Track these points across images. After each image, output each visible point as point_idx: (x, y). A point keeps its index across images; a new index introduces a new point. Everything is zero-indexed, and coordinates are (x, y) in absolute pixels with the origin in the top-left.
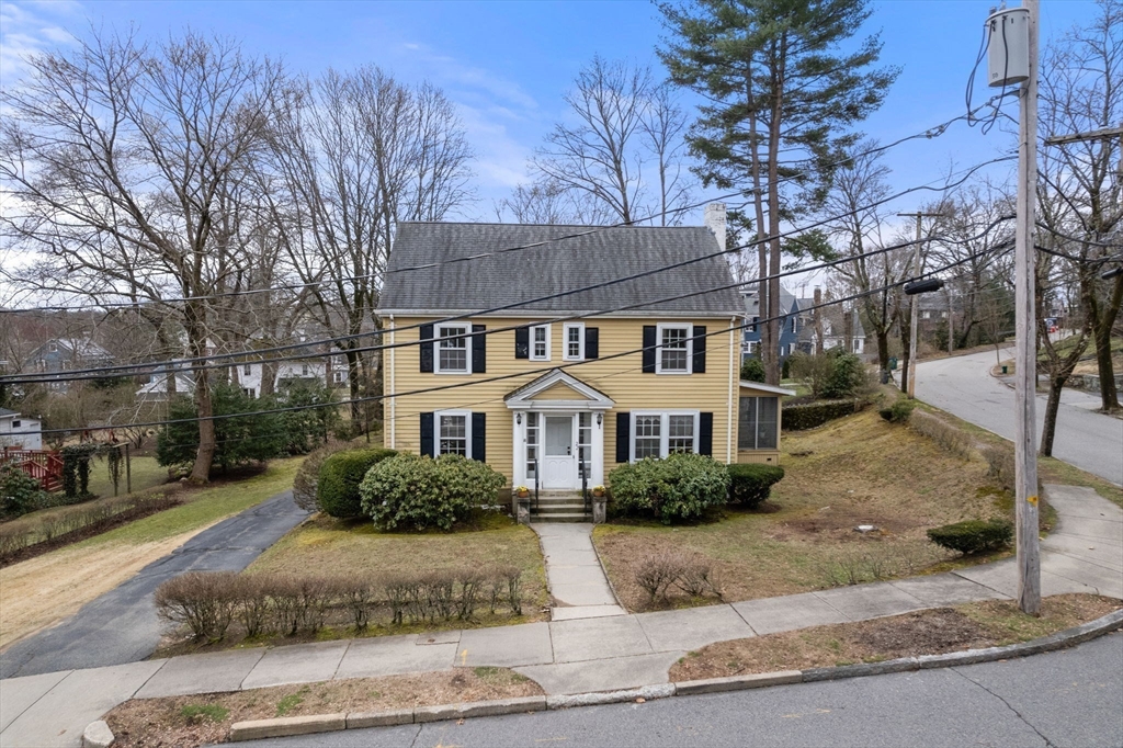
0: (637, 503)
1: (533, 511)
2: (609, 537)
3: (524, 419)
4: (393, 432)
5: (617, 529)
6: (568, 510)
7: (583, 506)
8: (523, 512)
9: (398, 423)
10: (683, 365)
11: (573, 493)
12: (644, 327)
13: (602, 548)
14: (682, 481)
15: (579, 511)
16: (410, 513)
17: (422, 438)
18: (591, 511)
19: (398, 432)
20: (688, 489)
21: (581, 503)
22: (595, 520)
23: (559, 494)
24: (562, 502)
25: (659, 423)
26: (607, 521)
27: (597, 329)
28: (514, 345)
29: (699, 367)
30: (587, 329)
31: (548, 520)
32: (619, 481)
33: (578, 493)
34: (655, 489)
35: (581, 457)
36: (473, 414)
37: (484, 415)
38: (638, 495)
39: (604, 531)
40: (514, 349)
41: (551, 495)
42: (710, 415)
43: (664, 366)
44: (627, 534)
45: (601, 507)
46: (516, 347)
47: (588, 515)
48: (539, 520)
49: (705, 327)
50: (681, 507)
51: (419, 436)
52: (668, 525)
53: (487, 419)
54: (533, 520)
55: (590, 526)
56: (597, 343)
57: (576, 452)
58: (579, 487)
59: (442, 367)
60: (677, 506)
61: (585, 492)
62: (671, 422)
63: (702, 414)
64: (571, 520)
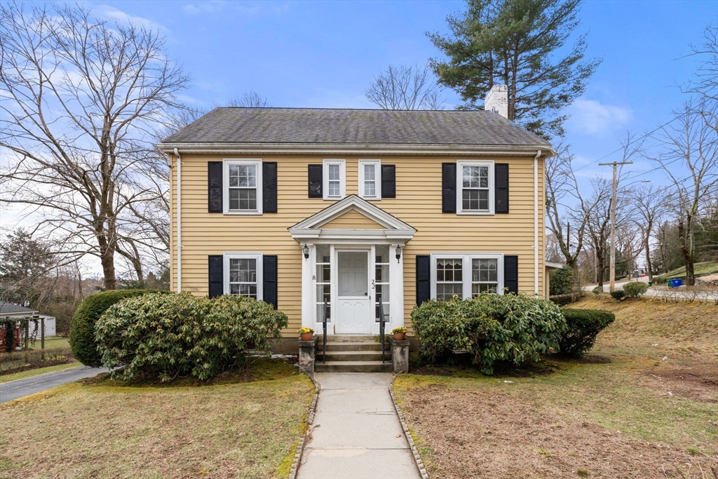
0: (451, 345)
1: (319, 358)
2: (416, 390)
3: (313, 253)
4: (179, 276)
5: (426, 381)
6: (363, 358)
7: (381, 353)
8: (306, 359)
9: (184, 266)
10: (485, 205)
11: (370, 338)
12: (443, 164)
13: (407, 409)
14: (511, 315)
15: (376, 358)
16: (149, 358)
17: (210, 283)
18: (390, 358)
19: (184, 276)
20: (522, 324)
21: (378, 350)
22: (395, 369)
23: (353, 339)
24: (356, 348)
25: (461, 267)
26: (409, 372)
27: (394, 166)
28: (307, 183)
29: (502, 208)
30: (383, 166)
31: (337, 369)
32: (426, 316)
33: (375, 338)
34: (475, 326)
35: (378, 298)
36: (264, 256)
37: (275, 257)
38: (453, 333)
39: (408, 382)
40: (307, 188)
41: (344, 341)
42: (515, 258)
43: (465, 206)
44: (442, 386)
45: (402, 353)
46: (309, 186)
47: (387, 363)
48: (327, 369)
49: (507, 165)
50: (512, 350)
51: (207, 280)
52: (490, 376)
53: (279, 262)
54: (318, 369)
55: (389, 377)
56: (394, 181)
57: (372, 292)
58: (378, 333)
59: (231, 207)
60: (508, 348)
61: (382, 337)
62: (474, 267)
63: (506, 257)
64: (365, 369)
